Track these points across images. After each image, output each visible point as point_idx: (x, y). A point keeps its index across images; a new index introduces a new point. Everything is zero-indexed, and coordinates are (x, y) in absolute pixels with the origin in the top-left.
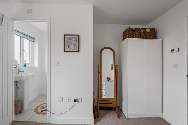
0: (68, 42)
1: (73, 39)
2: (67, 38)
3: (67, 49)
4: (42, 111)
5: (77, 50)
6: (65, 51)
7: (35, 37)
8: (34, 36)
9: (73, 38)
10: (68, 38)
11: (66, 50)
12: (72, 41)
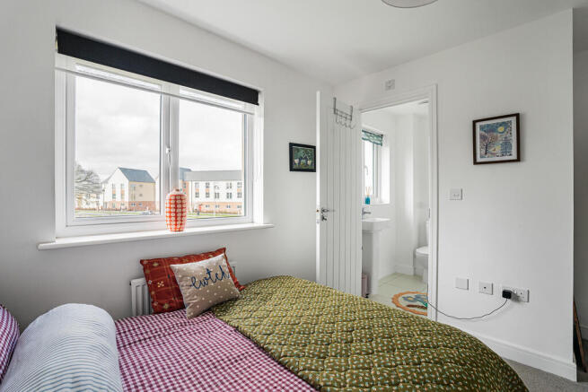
0: (483, 138)
1: (501, 129)
2: (482, 128)
3: (481, 157)
4: (409, 306)
5: (514, 156)
6: (475, 163)
7: (382, 132)
8: (379, 131)
9: (501, 125)
10: (486, 129)
11: (479, 160)
12: (495, 134)
